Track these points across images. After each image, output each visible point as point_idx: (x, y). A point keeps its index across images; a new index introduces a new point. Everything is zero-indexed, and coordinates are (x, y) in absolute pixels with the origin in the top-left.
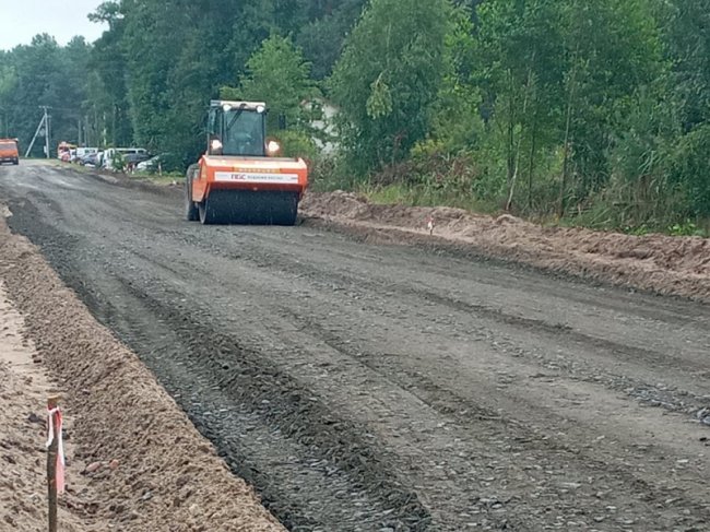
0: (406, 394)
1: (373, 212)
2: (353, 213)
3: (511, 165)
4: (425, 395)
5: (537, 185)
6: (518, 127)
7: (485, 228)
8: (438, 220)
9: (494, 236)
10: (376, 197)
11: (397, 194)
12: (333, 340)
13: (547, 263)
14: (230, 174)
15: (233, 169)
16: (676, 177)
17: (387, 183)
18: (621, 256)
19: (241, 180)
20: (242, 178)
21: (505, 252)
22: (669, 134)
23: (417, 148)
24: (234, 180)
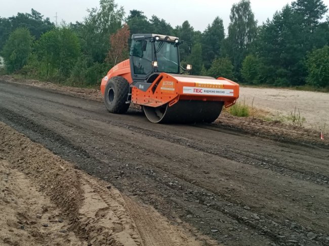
0: (57, 122)
1: (16, 80)
2: (11, 80)
3: (48, 72)
4: (62, 122)
5: (53, 76)
6: (49, 64)
7: (44, 85)
8: (35, 82)
9: (47, 87)
10: (16, 77)
11: (20, 76)
12: (30, 109)
13: (64, 93)
14: (192, 88)
15: (194, 85)
16: (86, 77)
17: (17, 74)
18: (78, 92)
19: (200, 94)
20: (200, 91)
21: (53, 90)
22: (85, 68)
23: (24, 67)
24: (195, 93)
